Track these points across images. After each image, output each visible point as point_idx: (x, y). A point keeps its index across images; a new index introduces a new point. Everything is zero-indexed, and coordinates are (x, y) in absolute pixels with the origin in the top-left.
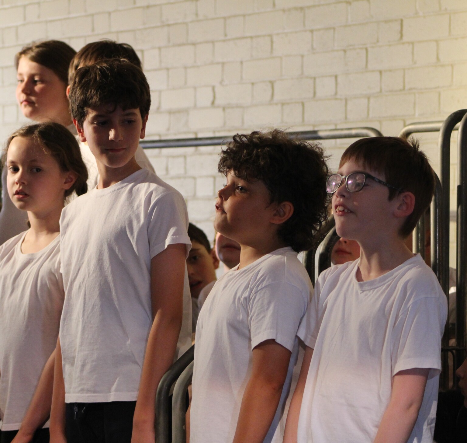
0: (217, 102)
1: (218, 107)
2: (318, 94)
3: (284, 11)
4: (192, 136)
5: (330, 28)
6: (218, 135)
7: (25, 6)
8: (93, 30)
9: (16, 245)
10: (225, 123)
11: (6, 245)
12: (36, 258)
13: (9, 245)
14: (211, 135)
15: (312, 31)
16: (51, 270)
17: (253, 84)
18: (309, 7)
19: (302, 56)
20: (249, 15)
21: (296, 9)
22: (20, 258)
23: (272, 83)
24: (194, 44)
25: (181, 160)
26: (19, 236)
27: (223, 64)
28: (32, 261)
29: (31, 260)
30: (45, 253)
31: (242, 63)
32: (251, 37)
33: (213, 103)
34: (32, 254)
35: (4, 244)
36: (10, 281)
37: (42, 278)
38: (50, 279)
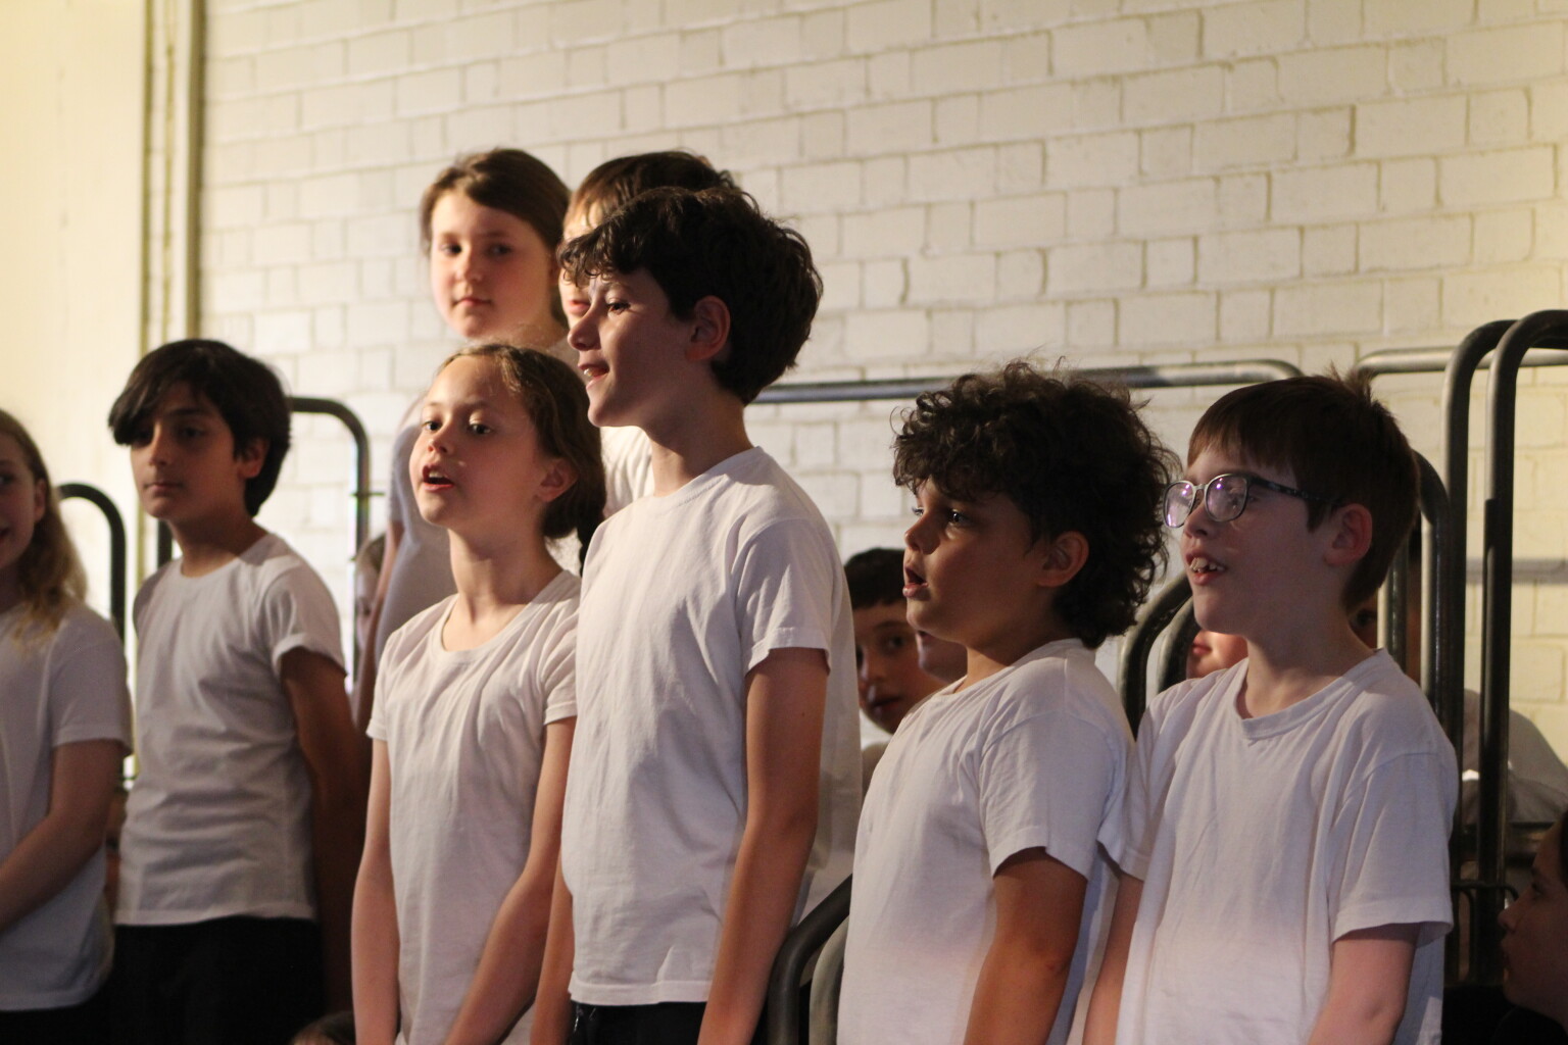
0: (915, 296)
1: (916, 307)
2: (1153, 282)
3: (1073, 83)
4: (853, 376)
5: (1183, 126)
6: (914, 374)
7: (463, 68)
8: (623, 124)
9: (432, 631)
10: (931, 346)
11: (408, 628)
12: (474, 662)
13: (416, 630)
14: (898, 374)
15: (1139, 132)
16: (508, 690)
17: (998, 255)
18: (1134, 76)
19: (1116, 191)
20: (991, 93)
21: (1102, 79)
22: (438, 659)
23: (1044, 253)
24: (860, 160)
25: (828, 431)
26: (438, 608)
27: (928, 207)
28: (466, 669)
29: (464, 666)
30: (494, 650)
31: (972, 205)
32: (996, 146)
33: (904, 298)
34: (467, 653)
35: (404, 627)
36: (414, 717)
37: (489, 709)
38: (506, 712)
